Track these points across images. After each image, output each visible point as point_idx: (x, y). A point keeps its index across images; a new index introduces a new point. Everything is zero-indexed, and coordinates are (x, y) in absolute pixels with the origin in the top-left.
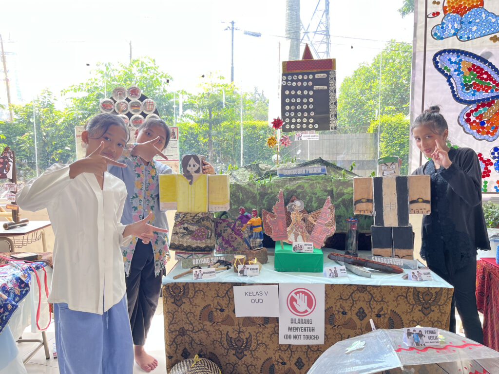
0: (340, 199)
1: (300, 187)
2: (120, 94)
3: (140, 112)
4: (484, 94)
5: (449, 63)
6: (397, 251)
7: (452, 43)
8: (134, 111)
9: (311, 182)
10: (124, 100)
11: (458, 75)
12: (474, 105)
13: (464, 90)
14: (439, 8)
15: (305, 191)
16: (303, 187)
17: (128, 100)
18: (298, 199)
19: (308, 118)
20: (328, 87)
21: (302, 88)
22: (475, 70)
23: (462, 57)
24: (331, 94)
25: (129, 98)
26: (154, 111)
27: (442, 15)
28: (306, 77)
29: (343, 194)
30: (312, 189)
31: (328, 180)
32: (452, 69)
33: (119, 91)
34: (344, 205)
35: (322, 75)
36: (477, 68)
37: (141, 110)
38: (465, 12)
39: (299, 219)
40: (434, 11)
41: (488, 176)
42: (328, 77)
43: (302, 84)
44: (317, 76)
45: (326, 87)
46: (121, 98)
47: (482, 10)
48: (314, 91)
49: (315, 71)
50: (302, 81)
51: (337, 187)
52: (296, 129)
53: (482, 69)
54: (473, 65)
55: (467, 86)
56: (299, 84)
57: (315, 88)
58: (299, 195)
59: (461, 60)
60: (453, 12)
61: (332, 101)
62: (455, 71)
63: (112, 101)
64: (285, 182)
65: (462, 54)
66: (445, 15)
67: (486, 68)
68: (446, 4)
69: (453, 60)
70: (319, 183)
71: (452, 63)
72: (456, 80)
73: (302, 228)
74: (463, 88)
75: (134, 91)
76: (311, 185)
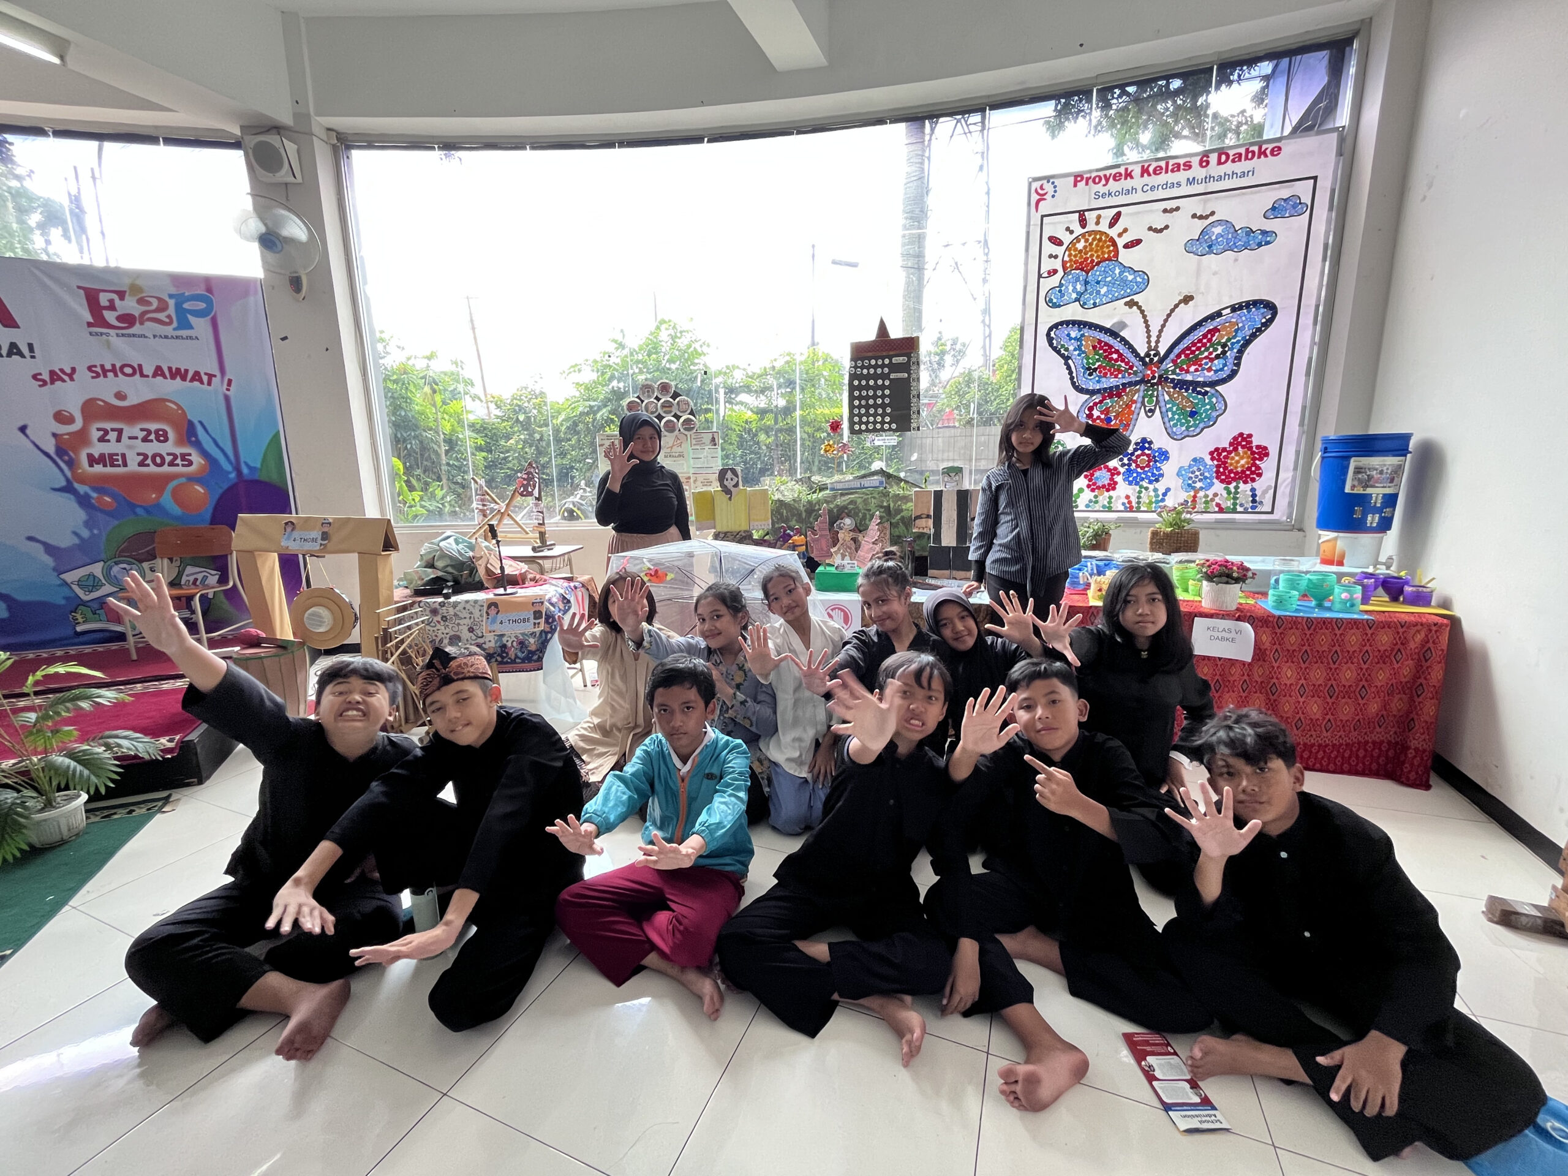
0: (899, 517)
1: (852, 502)
2: (648, 392)
3: (673, 414)
4: (1112, 380)
5: (1069, 338)
6: (955, 573)
7: (1073, 312)
8: (665, 412)
9: (866, 497)
10: (652, 400)
11: (1079, 355)
12: (1099, 395)
13: (1086, 376)
14: (1057, 264)
15: (857, 508)
16: (856, 503)
17: (658, 399)
18: (849, 516)
19: (883, 416)
20: (909, 374)
21: (876, 377)
22: (1101, 348)
23: (1087, 332)
24: (913, 384)
25: (660, 396)
26: (689, 411)
27: (1061, 273)
28: (880, 362)
29: (902, 510)
30: (866, 504)
31: (886, 495)
32: (1071, 348)
33: (647, 388)
34: (904, 523)
35: (901, 358)
36: (1105, 345)
37: (675, 410)
38: (1092, 268)
39: (848, 539)
40: (1050, 268)
41: (1114, 489)
42: (909, 360)
43: (875, 372)
44: (894, 360)
45: (906, 375)
46: (649, 397)
47: (1116, 263)
48: (890, 380)
49: (891, 353)
50: (876, 367)
51: (895, 502)
52: (867, 430)
53: (1111, 347)
54: (1100, 342)
55: (1090, 371)
56: (872, 371)
57: (892, 376)
58: (850, 511)
59: (1083, 335)
60: (1076, 269)
61: (914, 393)
62: (1075, 350)
63: (639, 401)
64: (835, 497)
65: (1084, 327)
66: (1065, 274)
67: (1116, 344)
68: (1066, 258)
69: (1073, 334)
70: (874, 498)
71: (1071, 339)
72: (1077, 361)
73: (850, 549)
74: (1084, 373)
75: (665, 388)
76: (865, 500)
